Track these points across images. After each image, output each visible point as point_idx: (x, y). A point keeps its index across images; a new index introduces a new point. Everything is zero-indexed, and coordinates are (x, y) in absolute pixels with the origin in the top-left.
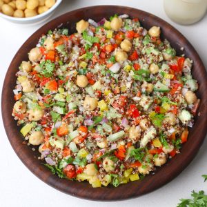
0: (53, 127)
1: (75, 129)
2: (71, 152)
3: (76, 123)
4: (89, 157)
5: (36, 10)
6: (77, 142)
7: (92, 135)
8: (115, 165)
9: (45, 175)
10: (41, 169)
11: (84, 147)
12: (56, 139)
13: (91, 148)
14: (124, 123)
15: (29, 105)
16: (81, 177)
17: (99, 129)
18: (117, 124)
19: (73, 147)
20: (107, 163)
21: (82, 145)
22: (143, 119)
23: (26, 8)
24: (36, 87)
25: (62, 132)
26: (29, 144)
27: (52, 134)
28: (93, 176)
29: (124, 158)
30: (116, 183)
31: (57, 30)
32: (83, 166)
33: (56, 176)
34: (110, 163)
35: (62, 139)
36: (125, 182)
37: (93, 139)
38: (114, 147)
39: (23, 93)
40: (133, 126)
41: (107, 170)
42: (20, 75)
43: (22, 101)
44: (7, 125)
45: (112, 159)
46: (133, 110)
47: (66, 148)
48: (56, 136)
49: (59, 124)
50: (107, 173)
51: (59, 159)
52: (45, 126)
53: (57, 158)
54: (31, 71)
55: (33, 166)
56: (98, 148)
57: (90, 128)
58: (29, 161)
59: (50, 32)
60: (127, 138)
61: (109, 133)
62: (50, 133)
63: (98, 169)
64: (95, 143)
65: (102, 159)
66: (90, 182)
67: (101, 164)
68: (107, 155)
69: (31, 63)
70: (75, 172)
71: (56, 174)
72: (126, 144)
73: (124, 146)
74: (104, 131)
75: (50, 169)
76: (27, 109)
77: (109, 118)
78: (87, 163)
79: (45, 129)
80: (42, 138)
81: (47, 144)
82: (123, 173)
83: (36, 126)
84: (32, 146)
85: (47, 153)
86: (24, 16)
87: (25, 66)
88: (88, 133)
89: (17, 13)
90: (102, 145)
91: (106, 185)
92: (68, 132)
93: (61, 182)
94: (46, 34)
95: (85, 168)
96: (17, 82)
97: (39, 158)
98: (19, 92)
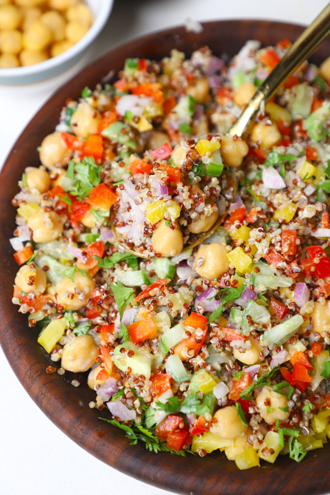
0: (117, 322)
1: (174, 322)
2: (172, 382)
3: (174, 309)
4: (220, 392)
5: (48, 51)
6: (185, 355)
7: (221, 333)
8: (291, 404)
9: (113, 450)
10: (101, 435)
11: (205, 365)
12: (131, 354)
13: (223, 365)
14: (299, 297)
15: (52, 273)
16: (204, 444)
17: (237, 317)
18: (280, 301)
19: (174, 368)
20: (268, 403)
21: (198, 361)
23: (24, 49)
24: (66, 228)
25: (143, 332)
26: (61, 372)
27: (118, 341)
28: (235, 439)
29: (308, 385)
30: (296, 452)
31: (103, 88)
32: (208, 417)
33: (140, 449)
34: (277, 400)
35: (144, 351)
36: (319, 444)
37: (224, 343)
38: (279, 358)
39: (34, 246)
40: (321, 300)
41: (269, 420)
42: (24, 202)
43: (35, 265)
44: (2, 328)
45: (281, 391)
46: (316, 260)
47: (157, 372)
48: (128, 345)
49: (132, 314)
50: (269, 427)
51: (141, 400)
52: (98, 320)
53: (137, 403)
54: (50, 188)
55: (80, 429)
56: (239, 364)
57: (212, 317)
58: (67, 417)
59: (87, 91)
60: (308, 333)
61: (265, 326)
62: (111, 339)
63: (247, 418)
64: (230, 354)
65: (254, 394)
66: (230, 455)
67: (254, 405)
68: (264, 381)
69: (48, 170)
70: (187, 432)
71: (141, 444)
72: (309, 348)
73: (306, 353)
74: (252, 323)
75: (124, 432)
76: (49, 282)
77: (261, 288)
78: (217, 407)
79: (99, 329)
80: (93, 353)
81: (109, 367)
82: (310, 422)
83: (77, 324)
84: (69, 375)
85: (110, 389)
86: (20, 64)
87: (33, 179)
88: (210, 330)
90: (248, 357)
91: (271, 459)
92: (159, 332)
93: (155, 464)
94: (77, 97)
95: (214, 421)
96: (19, 221)
97: (92, 405)
98: (25, 243)
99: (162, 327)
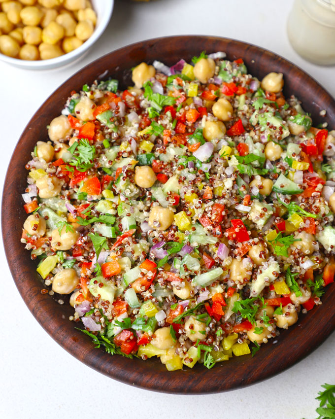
0: (94, 261)
1: (133, 265)
2: (128, 307)
3: (135, 255)
4: (160, 317)
5: (61, 46)
6: (139, 289)
7: (166, 276)
8: (208, 329)
9: (83, 350)
10: (75, 340)
11: (151, 298)
12: (101, 285)
13: (164, 298)
14: (221, 253)
15: (51, 222)
16: (147, 351)
17: (178, 265)
18: (209, 255)
19: (130, 297)
20: (192, 327)
21: (147, 294)
22: (255, 244)
23: (41, 42)
24: (63, 189)
25: (111, 270)
26: (52, 293)
27: (94, 274)
28: (167, 350)
29: (223, 317)
30: (208, 362)
31: (99, 83)
32: (150, 333)
33: (101, 352)
34: (198, 326)
35: (111, 284)
36: (225, 358)
37: (167, 282)
38: (204, 296)
39: (39, 200)
40: (238, 257)
41: (192, 338)
42: (34, 168)
43: (39, 216)
44: (13, 259)
45: (202, 320)
46: (237, 230)
47: (118, 300)
48: (100, 279)
49: (106, 256)
50: (192, 344)
51: (106, 319)
52: (81, 258)
53: (102, 319)
54: (54, 160)
55: (62, 334)
56: (176, 298)
57: (161, 263)
58: (53, 326)
59: (86, 87)
60: (227, 280)
61: (196, 273)
62: (89, 273)
63: (177, 336)
64: (171, 290)
65: (183, 320)
66: (164, 360)
67: (182, 328)
68: (191, 312)
69: (53, 144)
70: (135, 342)
71: (103, 347)
72: (226, 291)
73: (223, 294)
74: (187, 270)
75: (92, 339)
76: (48, 228)
77: (195, 244)
78: (157, 327)
79: (81, 265)
80: (75, 282)
81: (85, 293)
82: (221, 342)
83: (65, 261)
84: (57, 295)
85: (85, 309)
86: (38, 58)
87: (42, 151)
88: (158, 272)
89: (26, 51)
90: (183, 293)
91: (191, 365)
92: (123, 271)
93: (111, 362)
94: (79, 91)
95: (154, 336)
96: (29, 181)
97: (71, 318)
98: (32, 198)
99: (125, 268)
